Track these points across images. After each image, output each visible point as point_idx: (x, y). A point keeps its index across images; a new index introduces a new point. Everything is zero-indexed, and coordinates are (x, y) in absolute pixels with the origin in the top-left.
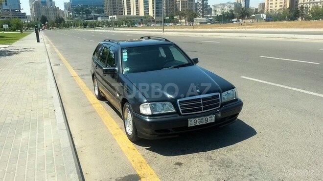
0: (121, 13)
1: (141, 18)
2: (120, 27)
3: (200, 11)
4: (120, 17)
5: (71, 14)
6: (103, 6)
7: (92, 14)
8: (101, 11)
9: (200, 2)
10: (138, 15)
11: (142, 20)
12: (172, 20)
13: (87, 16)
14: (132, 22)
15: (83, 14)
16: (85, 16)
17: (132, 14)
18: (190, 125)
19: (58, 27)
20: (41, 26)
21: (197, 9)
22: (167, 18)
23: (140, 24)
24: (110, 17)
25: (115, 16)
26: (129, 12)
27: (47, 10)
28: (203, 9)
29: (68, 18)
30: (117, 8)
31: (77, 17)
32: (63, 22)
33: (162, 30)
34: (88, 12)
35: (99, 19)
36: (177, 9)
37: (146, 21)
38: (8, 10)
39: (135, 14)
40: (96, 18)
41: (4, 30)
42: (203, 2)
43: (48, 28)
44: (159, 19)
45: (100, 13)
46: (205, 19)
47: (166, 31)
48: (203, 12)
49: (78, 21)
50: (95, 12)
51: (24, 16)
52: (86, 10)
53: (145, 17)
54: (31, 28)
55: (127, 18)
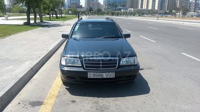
0: (137, 7)
1: (149, 11)
2: (134, 16)
3: (192, 8)
4: (136, 9)
5: (106, 7)
6: (126, 2)
7: (119, 7)
8: (124, 6)
9: (194, 1)
10: (148, 8)
11: (149, 12)
12: (170, 13)
13: (115, 8)
14: (142, 13)
15: (113, 7)
16: (114, 8)
17: (143, 8)
18: (89, 77)
19: (98, 14)
20: (89, 13)
21: (190, 6)
22: (167, 11)
23: (147, 14)
24: (129, 9)
25: (132, 9)
26: (142, 6)
27: (94, 4)
28: (195, 6)
29: (104, 9)
30: (134, 4)
31: (110, 9)
32: (101, 11)
33: (157, 18)
34: (116, 6)
35: (122, 10)
36: (175, 5)
37: (152, 13)
38: (73, 3)
39: (146, 8)
40: (120, 10)
41: (69, 14)
42: (196, 1)
43: (92, 15)
44: (161, 12)
45: (123, 7)
46: (195, 14)
47: (159, 20)
48: (195, 9)
49: (109, 11)
50: (121, 6)
51: (81, 7)
52: (116, 5)
53: (151, 10)
54: (83, 14)
55: (140, 10)
